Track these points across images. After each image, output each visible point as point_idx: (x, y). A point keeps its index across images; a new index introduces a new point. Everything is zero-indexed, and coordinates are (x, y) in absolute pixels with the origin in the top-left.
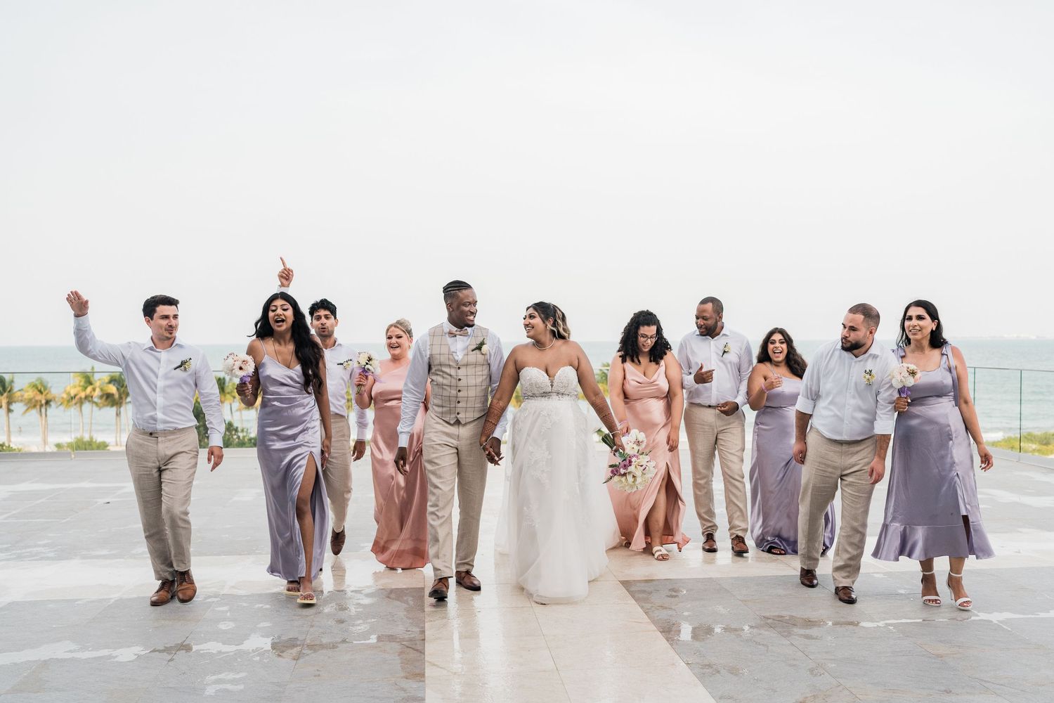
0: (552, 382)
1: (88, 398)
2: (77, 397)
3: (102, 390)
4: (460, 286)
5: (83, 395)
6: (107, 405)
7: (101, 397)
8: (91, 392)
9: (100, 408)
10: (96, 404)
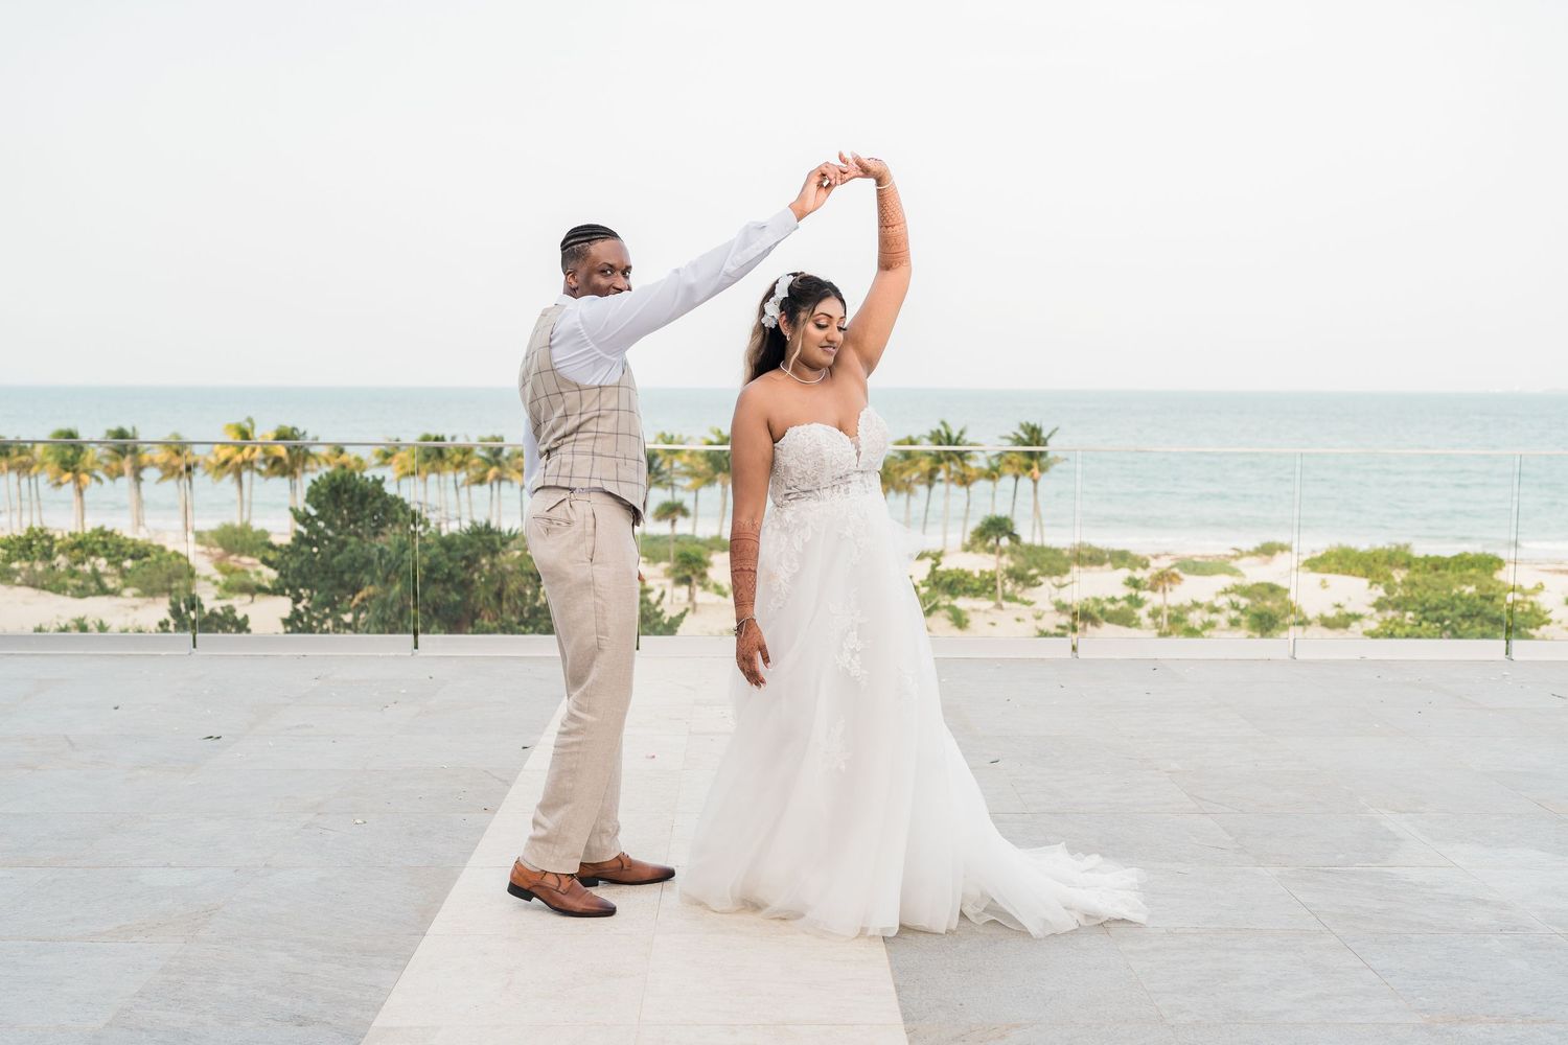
0: (857, 447)
1: (249, 464)
2: (231, 463)
3: (265, 451)
4: (592, 234)
5: (239, 458)
6: (276, 474)
7: (264, 461)
8: (250, 455)
9: (267, 479)
10: (259, 471)
